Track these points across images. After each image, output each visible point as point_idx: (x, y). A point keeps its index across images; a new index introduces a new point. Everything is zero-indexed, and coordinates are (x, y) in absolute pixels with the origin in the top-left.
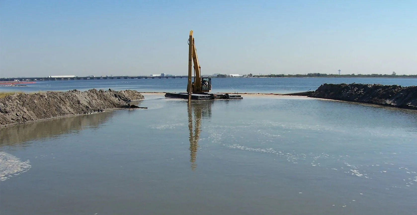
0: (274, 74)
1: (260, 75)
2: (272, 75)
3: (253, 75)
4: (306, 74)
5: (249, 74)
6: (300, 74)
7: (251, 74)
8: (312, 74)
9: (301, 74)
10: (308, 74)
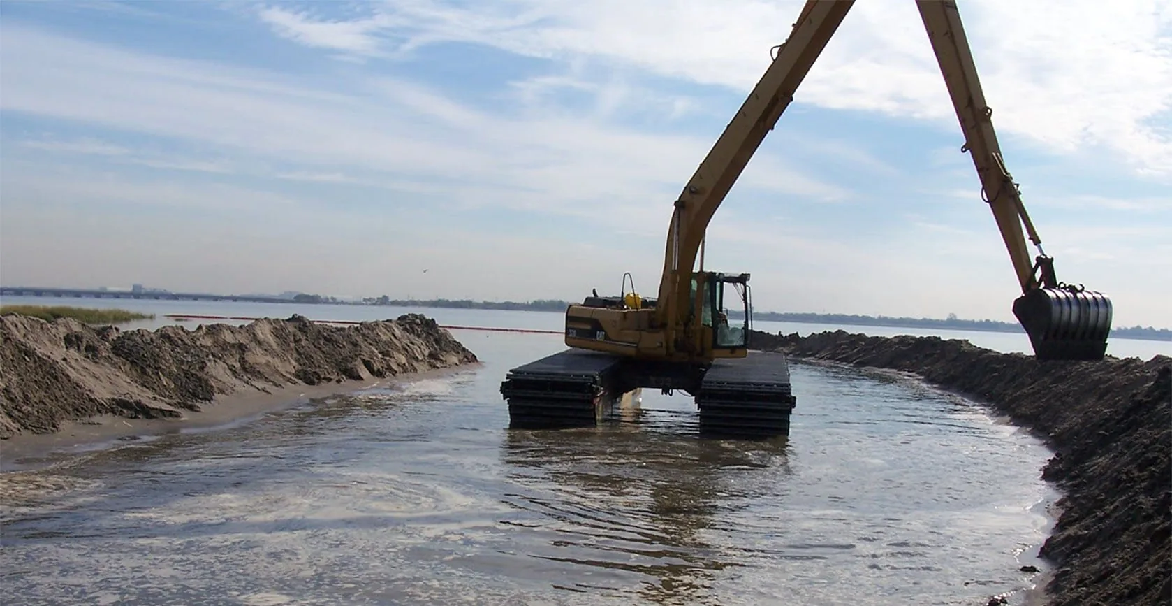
0: (446, 299)
1: (411, 299)
2: (439, 300)
3: (390, 300)
4: (530, 303)
5: (381, 296)
6: (514, 302)
7: (384, 296)
8: (544, 302)
9: (517, 302)
10: (535, 302)
